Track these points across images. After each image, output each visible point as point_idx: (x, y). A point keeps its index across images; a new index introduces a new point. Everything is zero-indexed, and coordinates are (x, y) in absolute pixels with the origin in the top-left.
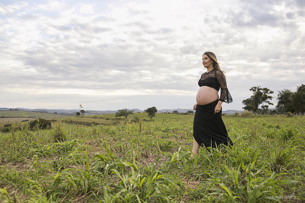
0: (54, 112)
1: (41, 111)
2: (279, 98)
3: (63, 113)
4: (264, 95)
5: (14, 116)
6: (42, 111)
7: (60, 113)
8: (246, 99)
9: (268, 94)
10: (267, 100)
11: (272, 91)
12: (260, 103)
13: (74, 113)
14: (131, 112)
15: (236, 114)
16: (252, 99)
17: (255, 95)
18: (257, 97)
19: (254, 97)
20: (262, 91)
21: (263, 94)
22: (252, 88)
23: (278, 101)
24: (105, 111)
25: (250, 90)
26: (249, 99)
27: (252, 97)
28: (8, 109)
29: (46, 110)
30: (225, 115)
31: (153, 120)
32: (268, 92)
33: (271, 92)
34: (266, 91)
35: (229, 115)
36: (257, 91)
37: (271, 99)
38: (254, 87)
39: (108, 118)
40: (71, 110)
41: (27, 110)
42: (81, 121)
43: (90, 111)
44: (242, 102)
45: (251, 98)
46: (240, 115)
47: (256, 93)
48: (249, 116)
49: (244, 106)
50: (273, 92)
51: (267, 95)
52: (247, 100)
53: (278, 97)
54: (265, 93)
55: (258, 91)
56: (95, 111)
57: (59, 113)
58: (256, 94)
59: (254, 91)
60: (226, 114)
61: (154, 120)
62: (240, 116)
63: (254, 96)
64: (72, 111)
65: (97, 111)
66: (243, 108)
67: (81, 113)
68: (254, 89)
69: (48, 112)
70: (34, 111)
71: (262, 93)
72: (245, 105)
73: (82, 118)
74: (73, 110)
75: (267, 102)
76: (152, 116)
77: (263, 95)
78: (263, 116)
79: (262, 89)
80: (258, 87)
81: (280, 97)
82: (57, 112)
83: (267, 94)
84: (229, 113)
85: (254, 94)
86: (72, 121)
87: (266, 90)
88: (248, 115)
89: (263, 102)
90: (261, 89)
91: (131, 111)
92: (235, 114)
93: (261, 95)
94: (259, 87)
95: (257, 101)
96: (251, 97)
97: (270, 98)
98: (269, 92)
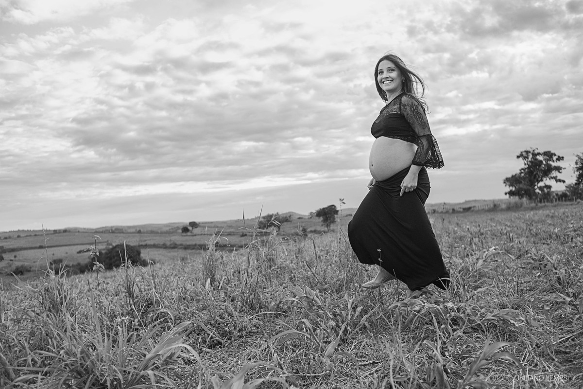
0: (136, 230)
1: (112, 230)
2: (579, 169)
3: (153, 231)
4: (545, 165)
5: (61, 244)
6: (114, 229)
7: (147, 231)
8: (509, 176)
9: (554, 162)
10: (553, 174)
11: (561, 156)
12: (538, 182)
13: (172, 229)
14: (286, 219)
15: (495, 205)
16: (522, 175)
17: (527, 166)
18: (532, 169)
19: (526, 170)
20: (540, 158)
21: (544, 162)
22: (521, 152)
23: (577, 173)
24: (231, 221)
25: (518, 157)
26: (516, 175)
27: (523, 171)
28: (49, 231)
29: (121, 228)
30: (472, 209)
31: (333, 231)
32: (552, 158)
33: (560, 159)
34: (548, 157)
35: (480, 208)
36: (531, 158)
37: (560, 171)
38: (525, 151)
39: (245, 233)
40: (166, 224)
41: (85, 231)
42: (194, 243)
43: (203, 223)
44: (502, 182)
45: (521, 173)
46: (504, 206)
47: (530, 161)
48: (522, 208)
49: (508, 189)
50: (563, 158)
51: (551, 165)
52: (513, 176)
53: (575, 166)
54: (547, 160)
55: (533, 158)
56: (212, 223)
57: (145, 230)
58: (530, 164)
59: (525, 158)
60: (474, 207)
61: (335, 230)
62: (502, 210)
63: (526, 168)
64: (169, 226)
65: (217, 222)
66: (506, 194)
67: (190, 228)
68: (524, 154)
69: (124, 231)
70: (97, 230)
71: (541, 162)
72: (509, 186)
73: (195, 237)
74: (171, 223)
75: (552, 178)
76: (330, 223)
77: (543, 166)
78: (553, 204)
79: (541, 153)
80: (532, 150)
81: (579, 165)
82: (142, 230)
83: (551, 163)
84: (479, 205)
85: (525, 164)
86: (176, 244)
87: (549, 155)
88: (520, 205)
89: (544, 179)
90: (539, 154)
91: (286, 217)
92: (492, 206)
93: (540, 166)
94: (534, 151)
95: (533, 177)
96: (520, 170)
97: (558, 169)
98: (555, 158)
